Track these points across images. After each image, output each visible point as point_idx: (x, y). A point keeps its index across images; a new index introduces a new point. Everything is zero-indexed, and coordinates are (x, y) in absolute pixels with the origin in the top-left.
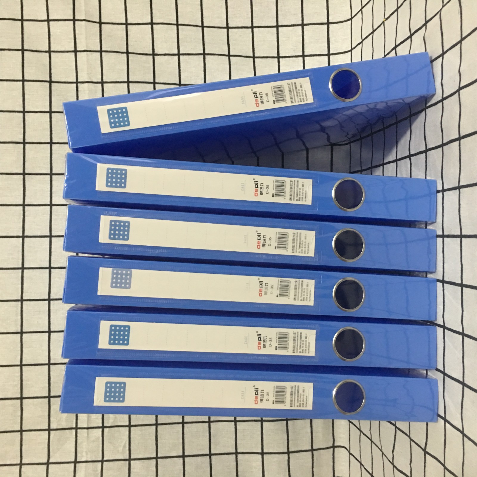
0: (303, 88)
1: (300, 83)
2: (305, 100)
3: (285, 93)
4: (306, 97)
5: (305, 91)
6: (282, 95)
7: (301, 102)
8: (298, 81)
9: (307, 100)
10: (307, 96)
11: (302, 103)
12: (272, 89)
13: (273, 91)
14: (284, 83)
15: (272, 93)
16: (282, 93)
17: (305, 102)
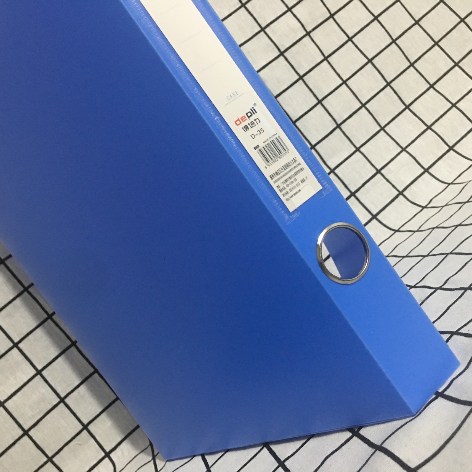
0: (302, 185)
1: (306, 178)
2: (287, 196)
3: (279, 159)
4: (292, 196)
5: (300, 190)
6: (274, 156)
7: (281, 192)
8: (307, 172)
9: (287, 200)
10: (294, 197)
11: (280, 194)
12: (273, 136)
13: (272, 139)
14: (293, 153)
15: (268, 138)
16: (278, 155)
17: (283, 199)
